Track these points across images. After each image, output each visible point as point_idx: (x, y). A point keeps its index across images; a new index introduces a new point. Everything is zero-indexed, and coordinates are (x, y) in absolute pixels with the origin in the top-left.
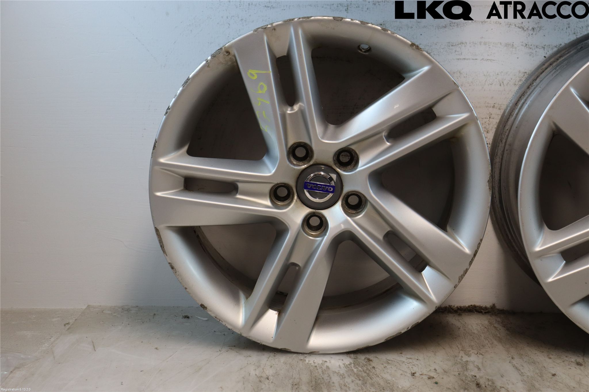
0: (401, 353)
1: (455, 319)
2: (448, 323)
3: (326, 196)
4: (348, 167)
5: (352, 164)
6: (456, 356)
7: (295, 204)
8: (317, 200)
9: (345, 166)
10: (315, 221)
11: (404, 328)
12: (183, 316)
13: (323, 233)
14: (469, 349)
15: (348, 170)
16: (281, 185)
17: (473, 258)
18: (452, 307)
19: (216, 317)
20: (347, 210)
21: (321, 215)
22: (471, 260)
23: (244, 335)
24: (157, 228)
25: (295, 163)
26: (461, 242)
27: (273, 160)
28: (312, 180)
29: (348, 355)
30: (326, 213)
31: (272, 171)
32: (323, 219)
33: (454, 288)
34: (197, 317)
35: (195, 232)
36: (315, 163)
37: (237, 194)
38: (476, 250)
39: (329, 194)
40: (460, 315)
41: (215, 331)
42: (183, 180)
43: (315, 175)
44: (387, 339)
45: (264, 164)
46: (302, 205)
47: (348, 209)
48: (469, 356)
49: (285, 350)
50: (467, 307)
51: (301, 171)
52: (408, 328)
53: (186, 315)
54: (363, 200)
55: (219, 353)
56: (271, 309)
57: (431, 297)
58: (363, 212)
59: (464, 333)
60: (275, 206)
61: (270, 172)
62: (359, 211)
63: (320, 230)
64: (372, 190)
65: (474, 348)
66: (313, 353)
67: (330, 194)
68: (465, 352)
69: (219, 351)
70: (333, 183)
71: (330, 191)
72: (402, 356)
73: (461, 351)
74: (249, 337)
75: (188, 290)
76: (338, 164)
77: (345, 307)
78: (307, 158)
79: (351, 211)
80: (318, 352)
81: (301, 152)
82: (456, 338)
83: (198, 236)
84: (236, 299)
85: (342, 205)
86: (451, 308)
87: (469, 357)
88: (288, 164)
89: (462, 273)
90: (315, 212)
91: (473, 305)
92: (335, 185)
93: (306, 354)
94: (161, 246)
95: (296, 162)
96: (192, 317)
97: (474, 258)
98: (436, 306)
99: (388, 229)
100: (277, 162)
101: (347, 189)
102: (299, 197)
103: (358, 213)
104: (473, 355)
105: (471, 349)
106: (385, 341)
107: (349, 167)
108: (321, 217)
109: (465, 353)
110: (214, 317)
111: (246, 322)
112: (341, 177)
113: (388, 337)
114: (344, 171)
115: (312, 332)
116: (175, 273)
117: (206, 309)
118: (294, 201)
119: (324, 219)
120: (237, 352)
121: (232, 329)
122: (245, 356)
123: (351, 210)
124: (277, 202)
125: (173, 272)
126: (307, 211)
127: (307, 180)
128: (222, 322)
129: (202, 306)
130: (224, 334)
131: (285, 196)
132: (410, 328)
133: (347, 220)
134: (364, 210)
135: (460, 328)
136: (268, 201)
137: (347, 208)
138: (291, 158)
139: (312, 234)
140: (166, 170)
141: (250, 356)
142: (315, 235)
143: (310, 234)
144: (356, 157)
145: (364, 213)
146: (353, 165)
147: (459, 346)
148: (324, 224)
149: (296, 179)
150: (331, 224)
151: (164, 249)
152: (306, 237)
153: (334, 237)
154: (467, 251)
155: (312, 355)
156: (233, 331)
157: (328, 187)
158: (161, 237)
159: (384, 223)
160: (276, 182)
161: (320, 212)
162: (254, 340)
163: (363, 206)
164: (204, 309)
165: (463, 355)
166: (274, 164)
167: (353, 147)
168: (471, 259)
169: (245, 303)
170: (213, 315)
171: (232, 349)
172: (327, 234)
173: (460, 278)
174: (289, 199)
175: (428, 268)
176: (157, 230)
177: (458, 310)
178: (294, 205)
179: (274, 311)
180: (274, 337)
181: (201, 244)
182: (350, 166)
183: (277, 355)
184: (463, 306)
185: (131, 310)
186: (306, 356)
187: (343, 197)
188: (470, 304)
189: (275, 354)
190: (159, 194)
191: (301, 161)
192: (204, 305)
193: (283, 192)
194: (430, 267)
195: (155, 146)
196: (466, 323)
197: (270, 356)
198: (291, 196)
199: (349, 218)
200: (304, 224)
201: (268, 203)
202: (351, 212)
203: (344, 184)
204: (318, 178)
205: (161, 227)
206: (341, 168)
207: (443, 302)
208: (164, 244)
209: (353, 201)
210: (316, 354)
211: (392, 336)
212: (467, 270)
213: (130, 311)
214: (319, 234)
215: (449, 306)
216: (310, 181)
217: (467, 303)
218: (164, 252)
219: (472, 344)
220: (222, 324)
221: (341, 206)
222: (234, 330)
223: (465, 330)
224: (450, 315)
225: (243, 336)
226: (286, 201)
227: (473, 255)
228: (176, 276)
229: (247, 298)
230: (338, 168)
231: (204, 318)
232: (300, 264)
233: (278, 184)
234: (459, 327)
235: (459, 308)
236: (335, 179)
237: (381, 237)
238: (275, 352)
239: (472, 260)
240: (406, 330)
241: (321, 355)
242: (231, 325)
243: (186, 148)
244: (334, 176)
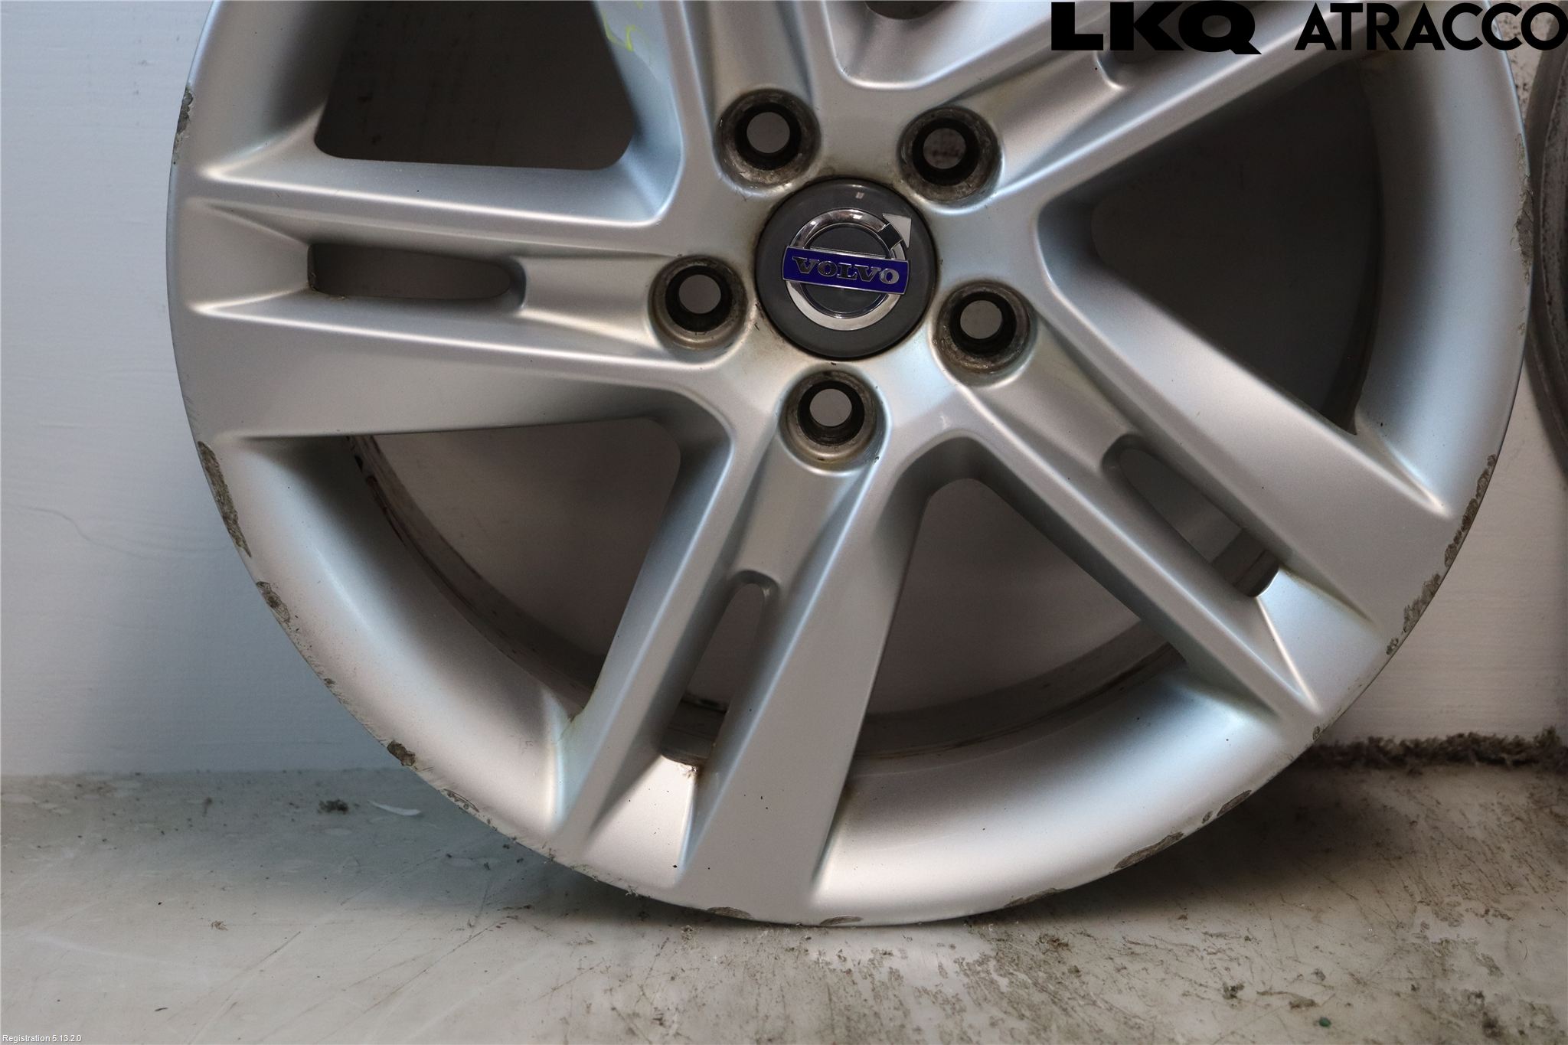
0: (1184, 918)
1: (1397, 790)
2: (1368, 805)
3: (874, 306)
4: (957, 186)
5: (973, 174)
6: (1400, 925)
7: (751, 337)
8: (836, 322)
9: (945, 185)
10: (831, 408)
11: (1190, 818)
12: (321, 803)
13: (866, 453)
14: (1454, 899)
15: (957, 198)
16: (696, 264)
17: (1460, 533)
18: (1382, 744)
19: (451, 794)
20: (957, 360)
21: (856, 382)
22: (1452, 542)
23: (565, 859)
24: (206, 447)
25: (747, 175)
26: (1410, 473)
27: (659, 162)
28: (813, 244)
29: (975, 929)
30: (872, 371)
31: (658, 209)
32: (864, 397)
33: (1388, 653)
34: (377, 805)
35: (359, 461)
36: (825, 174)
37: (523, 306)
38: (1473, 502)
39: (883, 297)
40: (1414, 773)
41: (450, 856)
42: (304, 250)
43: (829, 221)
44: (1124, 862)
45: (624, 182)
46: (780, 342)
47: (961, 355)
48: (1455, 922)
49: (724, 913)
50: (1441, 744)
51: (771, 206)
52: (1208, 815)
53: (333, 799)
54: (1020, 316)
55: (468, 932)
56: (666, 756)
57: (1297, 694)
58: (1021, 364)
59: (1432, 839)
60: (673, 347)
61: (650, 212)
62: (1005, 360)
63: (851, 442)
64: (1052, 273)
65: (1471, 892)
66: (834, 923)
67: (891, 296)
68: (1436, 908)
69: (465, 925)
70: (898, 254)
71: (890, 282)
72: (1187, 929)
73: (1420, 907)
74: (584, 866)
75: (336, 689)
76: (919, 176)
77: (960, 745)
78: (795, 155)
79: (972, 362)
80: (857, 919)
81: (768, 134)
82: (1400, 858)
83: (372, 480)
84: (531, 723)
85: (938, 339)
86: (1378, 747)
87: (1451, 925)
88: (721, 180)
89: (1417, 593)
90: (833, 367)
91: (1467, 734)
92: (906, 259)
93: (810, 927)
94: (225, 518)
95: (751, 171)
96: (357, 806)
97: (1463, 534)
98: (1318, 728)
99: (1123, 428)
100: (675, 173)
101: (953, 275)
102: (765, 310)
103: (1000, 370)
104: (1468, 917)
105: (1459, 899)
106: (1119, 869)
107: (961, 188)
108: (856, 388)
109: (1437, 914)
110: (445, 793)
111: (573, 807)
112: (931, 227)
113: (1130, 854)
114: (943, 202)
115: (832, 842)
116: (284, 624)
117: (413, 762)
118: (749, 326)
119: (868, 396)
120: (537, 929)
121: (515, 839)
122: (569, 944)
123: (973, 360)
124: (682, 334)
125: (278, 620)
126: (799, 365)
127: (796, 244)
128: (477, 811)
129: (398, 750)
130: (487, 866)
131: (713, 310)
132: (1214, 816)
133: (957, 397)
134: (1023, 357)
135: (1414, 822)
136: (643, 329)
137: (955, 353)
138: (732, 157)
139: (822, 459)
140: (232, 211)
141: (591, 942)
142: (833, 459)
143: (814, 456)
144: (987, 145)
145: (1022, 368)
146: (975, 178)
147: (1413, 888)
148: (868, 418)
149: (753, 239)
150: (895, 416)
151: (239, 528)
152: (798, 466)
153: (907, 465)
154: (1437, 505)
155: (831, 932)
156: (518, 844)
157: (879, 269)
158: (223, 482)
159: (1104, 407)
160: (674, 253)
161: (850, 368)
162: (602, 878)
163: (1018, 340)
164: (402, 760)
165: (1431, 920)
166: (662, 179)
167: (975, 105)
168: (1454, 535)
169: (562, 735)
170: (438, 785)
171: (516, 918)
172: (881, 455)
173: (1410, 613)
174: (729, 319)
175: (1280, 582)
176: (206, 455)
177: (1405, 755)
178: (747, 342)
179: (679, 765)
180: (681, 863)
181: (384, 510)
182: (963, 184)
183: (695, 933)
184: (1427, 741)
185: (116, 789)
186: (811, 935)
187: (938, 310)
188: (1453, 731)
189: (686, 930)
190: (208, 309)
191: (771, 169)
192: (404, 744)
193: (703, 295)
194: (1291, 576)
195: (188, 117)
196: (1439, 803)
197: (668, 939)
198: (736, 307)
199: (964, 390)
200: (790, 418)
201: (644, 334)
202: (974, 366)
203: (944, 253)
204: (835, 231)
205: (223, 442)
206: (928, 191)
207: (1342, 711)
208: (236, 508)
209: (981, 321)
210: (848, 927)
211: (1147, 849)
212: (1436, 582)
213: (108, 792)
214: (849, 456)
215: (1371, 739)
216: (808, 246)
217: (1440, 728)
218: (238, 538)
219: (1466, 877)
220: (477, 819)
221: (931, 342)
222: (526, 842)
223: (1436, 828)
224: (1378, 775)
225: (562, 868)
226: (716, 329)
227: (1460, 522)
228: (289, 635)
229: (572, 717)
230: (918, 193)
231: (405, 807)
232: (777, 578)
233: (681, 260)
234: (1413, 819)
235: (1412, 746)
236: (906, 237)
237: (1091, 461)
238: (685, 923)
239: (1458, 540)
240: (1199, 824)
241: (870, 932)
242: (511, 821)
243: (310, 125)
244: (903, 225)
